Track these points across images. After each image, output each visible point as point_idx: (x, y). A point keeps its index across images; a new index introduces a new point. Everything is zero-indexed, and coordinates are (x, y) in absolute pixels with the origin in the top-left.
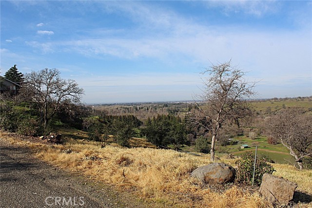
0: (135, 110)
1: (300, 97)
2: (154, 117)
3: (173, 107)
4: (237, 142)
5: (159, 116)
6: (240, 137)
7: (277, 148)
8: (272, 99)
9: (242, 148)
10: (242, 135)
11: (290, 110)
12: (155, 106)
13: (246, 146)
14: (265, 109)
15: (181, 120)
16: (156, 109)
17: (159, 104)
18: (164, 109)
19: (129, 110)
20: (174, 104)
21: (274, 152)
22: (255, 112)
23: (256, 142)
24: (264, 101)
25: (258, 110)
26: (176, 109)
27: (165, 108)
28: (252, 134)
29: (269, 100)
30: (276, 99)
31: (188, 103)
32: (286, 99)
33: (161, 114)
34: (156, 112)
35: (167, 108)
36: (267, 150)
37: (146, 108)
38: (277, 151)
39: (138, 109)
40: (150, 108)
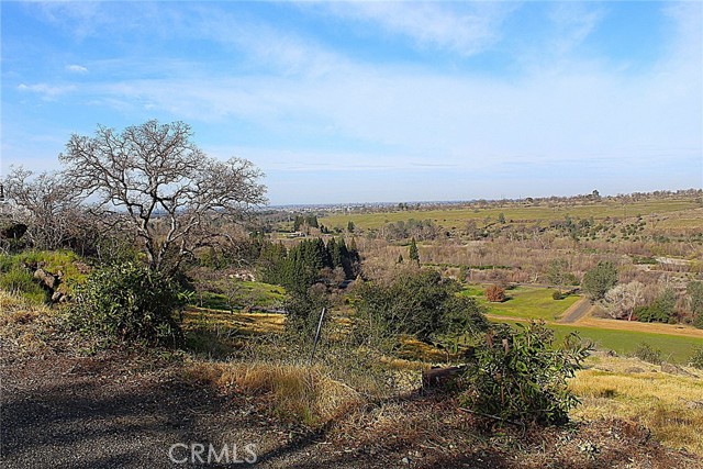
1: (530, 199)
3: (258, 221)
7: (509, 310)
8: (476, 202)
11: (516, 226)
14: (462, 225)
15: (285, 251)
19: (155, 227)
20: (259, 214)
21: (506, 318)
22: (442, 233)
24: (460, 206)
25: (447, 226)
26: (266, 225)
29: (468, 204)
30: (484, 202)
31: (287, 210)
32: (504, 202)
35: (242, 223)
38: (510, 315)
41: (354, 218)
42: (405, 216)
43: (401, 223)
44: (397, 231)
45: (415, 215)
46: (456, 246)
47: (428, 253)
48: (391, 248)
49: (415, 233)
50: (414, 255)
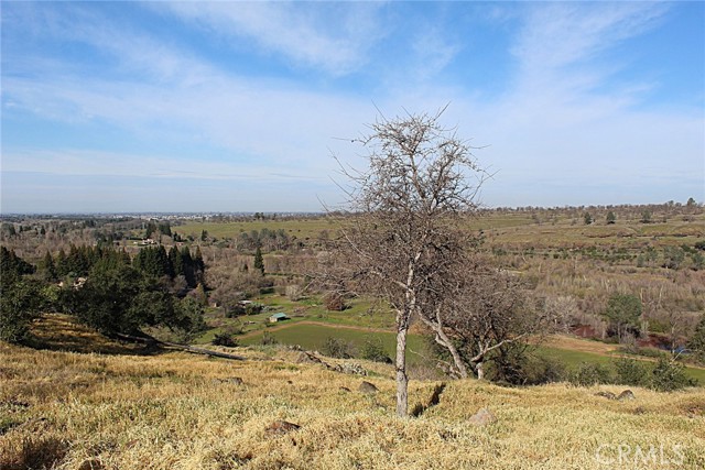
0: (8, 233)
2: (62, 252)
3: (109, 228)
4: (260, 308)
5: (74, 250)
6: (266, 296)
7: (344, 318)
8: (331, 214)
9: (273, 320)
10: (271, 291)
12: (64, 224)
13: (282, 315)
14: (316, 236)
15: (129, 259)
16: (64, 231)
17: (72, 218)
18: (84, 231)
20: (111, 221)
21: (340, 326)
22: (295, 242)
23: (301, 306)
24: (314, 217)
25: (301, 237)
26: (117, 232)
27: (87, 229)
28: (291, 289)
29: (324, 215)
30: (338, 214)
31: (143, 217)
33: (78, 244)
34: (65, 239)
35: (92, 229)
36: (324, 324)
37: (39, 230)
38: (345, 324)
39: (17, 230)
40: (50, 229)
41: (207, 227)
42: (259, 225)
43: (255, 233)
44: (251, 240)
45: (272, 226)
46: (307, 255)
47: (277, 264)
48: (241, 258)
49: (268, 243)
50: (259, 264)
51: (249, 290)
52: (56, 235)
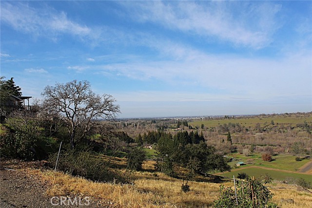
0: (123, 126)
1: (287, 114)
2: (145, 134)
3: (162, 124)
4: (231, 159)
5: (150, 133)
6: (234, 154)
7: (273, 165)
8: (260, 115)
9: (238, 165)
10: (236, 151)
11: (279, 126)
12: (144, 122)
13: (242, 163)
14: (254, 125)
15: (172, 137)
16: (144, 125)
17: (147, 120)
18: (152, 125)
19: (117, 126)
20: (162, 120)
21: (271, 169)
22: (244, 129)
23: (251, 159)
24: (253, 117)
25: (247, 126)
26: (165, 125)
27: (153, 124)
28: (246, 151)
29: (257, 116)
30: (264, 115)
31: (175, 119)
32: (274, 115)
33: (151, 130)
34: (145, 128)
35: (155, 124)
36: (263, 168)
37: (135, 124)
38: (274, 168)
39: (126, 125)
40: (139, 124)
41: (204, 122)
42: (227, 121)
43: (225, 125)
44: (223, 128)
45: (233, 121)
46: (250, 135)
47: (237, 139)
48: (220, 136)
49: (231, 130)
50: (229, 139)
51: (226, 150)
52: (141, 127)
